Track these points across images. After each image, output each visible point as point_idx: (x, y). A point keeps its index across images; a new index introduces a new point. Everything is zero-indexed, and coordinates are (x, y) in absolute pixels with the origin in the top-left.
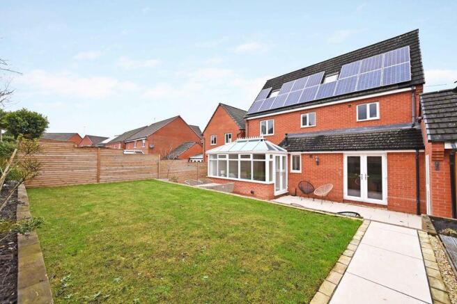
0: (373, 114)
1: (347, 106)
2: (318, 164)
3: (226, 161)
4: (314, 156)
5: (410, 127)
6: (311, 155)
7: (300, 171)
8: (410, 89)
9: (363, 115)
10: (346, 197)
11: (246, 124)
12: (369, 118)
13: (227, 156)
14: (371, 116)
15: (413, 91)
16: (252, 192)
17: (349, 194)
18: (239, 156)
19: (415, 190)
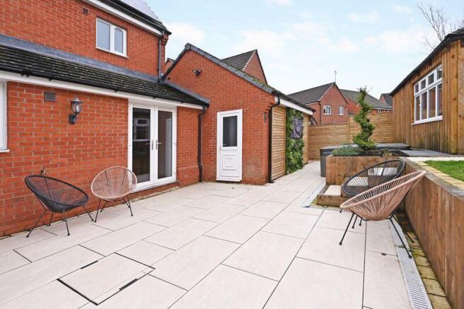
1: (80, 8)
2: (72, 121)
5: (157, 82)
12: (113, 51)
15: (161, 38)
19: (196, 155)
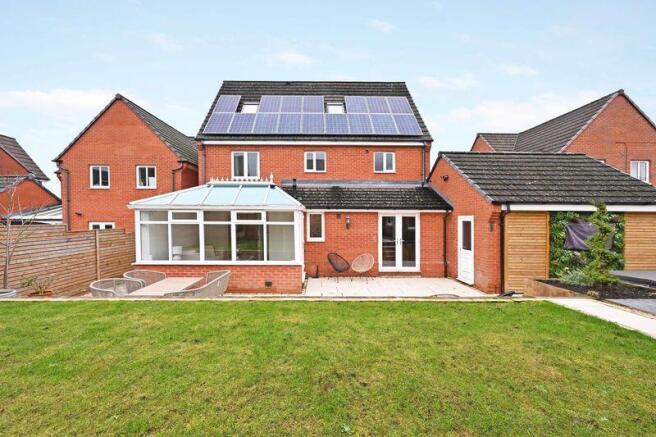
0: (389, 166)
1: (363, 151)
2: (348, 228)
3: (197, 226)
4: (342, 216)
5: (419, 185)
6: (339, 215)
7: (322, 239)
8: (421, 144)
9: (379, 167)
10: (382, 269)
11: (200, 154)
12: (385, 171)
13: (200, 215)
14: (387, 169)
15: (424, 147)
16: (268, 284)
17: (384, 265)
18: (234, 216)
19: (442, 252)
